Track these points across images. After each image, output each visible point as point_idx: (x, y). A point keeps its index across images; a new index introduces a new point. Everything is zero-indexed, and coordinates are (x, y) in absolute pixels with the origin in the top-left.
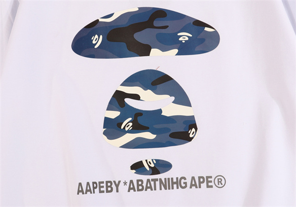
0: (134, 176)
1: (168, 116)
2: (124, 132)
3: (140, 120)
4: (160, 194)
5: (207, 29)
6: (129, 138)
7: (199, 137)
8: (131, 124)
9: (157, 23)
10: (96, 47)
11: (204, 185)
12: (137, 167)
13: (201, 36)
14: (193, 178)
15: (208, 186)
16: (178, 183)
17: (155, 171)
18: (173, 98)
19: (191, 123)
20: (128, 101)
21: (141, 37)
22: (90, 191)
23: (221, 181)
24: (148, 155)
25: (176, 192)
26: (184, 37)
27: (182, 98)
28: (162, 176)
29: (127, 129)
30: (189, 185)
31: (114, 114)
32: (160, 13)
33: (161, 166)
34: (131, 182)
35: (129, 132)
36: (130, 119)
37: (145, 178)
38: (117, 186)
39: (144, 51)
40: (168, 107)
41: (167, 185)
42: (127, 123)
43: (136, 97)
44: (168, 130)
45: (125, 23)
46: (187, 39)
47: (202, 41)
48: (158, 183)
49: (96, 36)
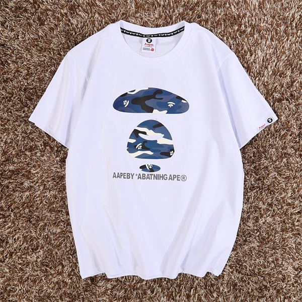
0: (141, 172)
1: (160, 144)
2: (137, 150)
3: (146, 145)
4: (153, 182)
5: (183, 101)
6: (140, 153)
7: (175, 155)
8: (141, 146)
9: (157, 96)
10: (126, 106)
11: (176, 179)
12: (143, 168)
13: (180, 104)
14: (171, 175)
15: (178, 180)
16: (163, 177)
17: (152, 170)
18: (163, 135)
19: (171, 148)
20: (140, 135)
21: (148, 103)
22: (119, 177)
23: (184, 178)
24: (149, 162)
25: (161, 181)
26: (171, 104)
27: (168, 136)
28: (155, 173)
29: (139, 149)
30: (168, 178)
31: (133, 141)
32: (159, 91)
33: (155, 168)
34: (140, 174)
35: (140, 150)
36: (141, 144)
37: (146, 173)
38: (132, 176)
39: (150, 110)
40: (161, 139)
41: (157, 177)
42: (139, 146)
43: (145, 133)
44: (160, 151)
45: (141, 95)
46: (172, 105)
47: (180, 107)
48: (153, 176)
49: (126, 101)
